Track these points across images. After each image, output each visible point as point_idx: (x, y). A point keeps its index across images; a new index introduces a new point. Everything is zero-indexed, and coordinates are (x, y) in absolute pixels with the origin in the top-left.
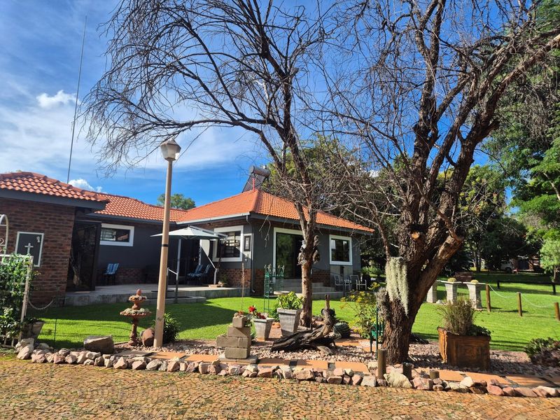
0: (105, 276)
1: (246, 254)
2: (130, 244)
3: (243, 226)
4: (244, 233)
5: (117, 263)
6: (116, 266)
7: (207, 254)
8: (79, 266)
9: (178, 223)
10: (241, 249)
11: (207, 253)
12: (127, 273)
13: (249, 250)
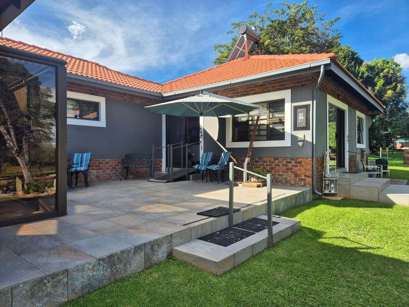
0: (72, 173)
1: (300, 134)
2: (102, 123)
3: (289, 91)
4: (292, 102)
5: (87, 152)
6: (87, 156)
7: (215, 137)
8: (27, 157)
9: (165, 95)
10: (288, 128)
11: (215, 135)
12: (102, 166)
13: (307, 128)
